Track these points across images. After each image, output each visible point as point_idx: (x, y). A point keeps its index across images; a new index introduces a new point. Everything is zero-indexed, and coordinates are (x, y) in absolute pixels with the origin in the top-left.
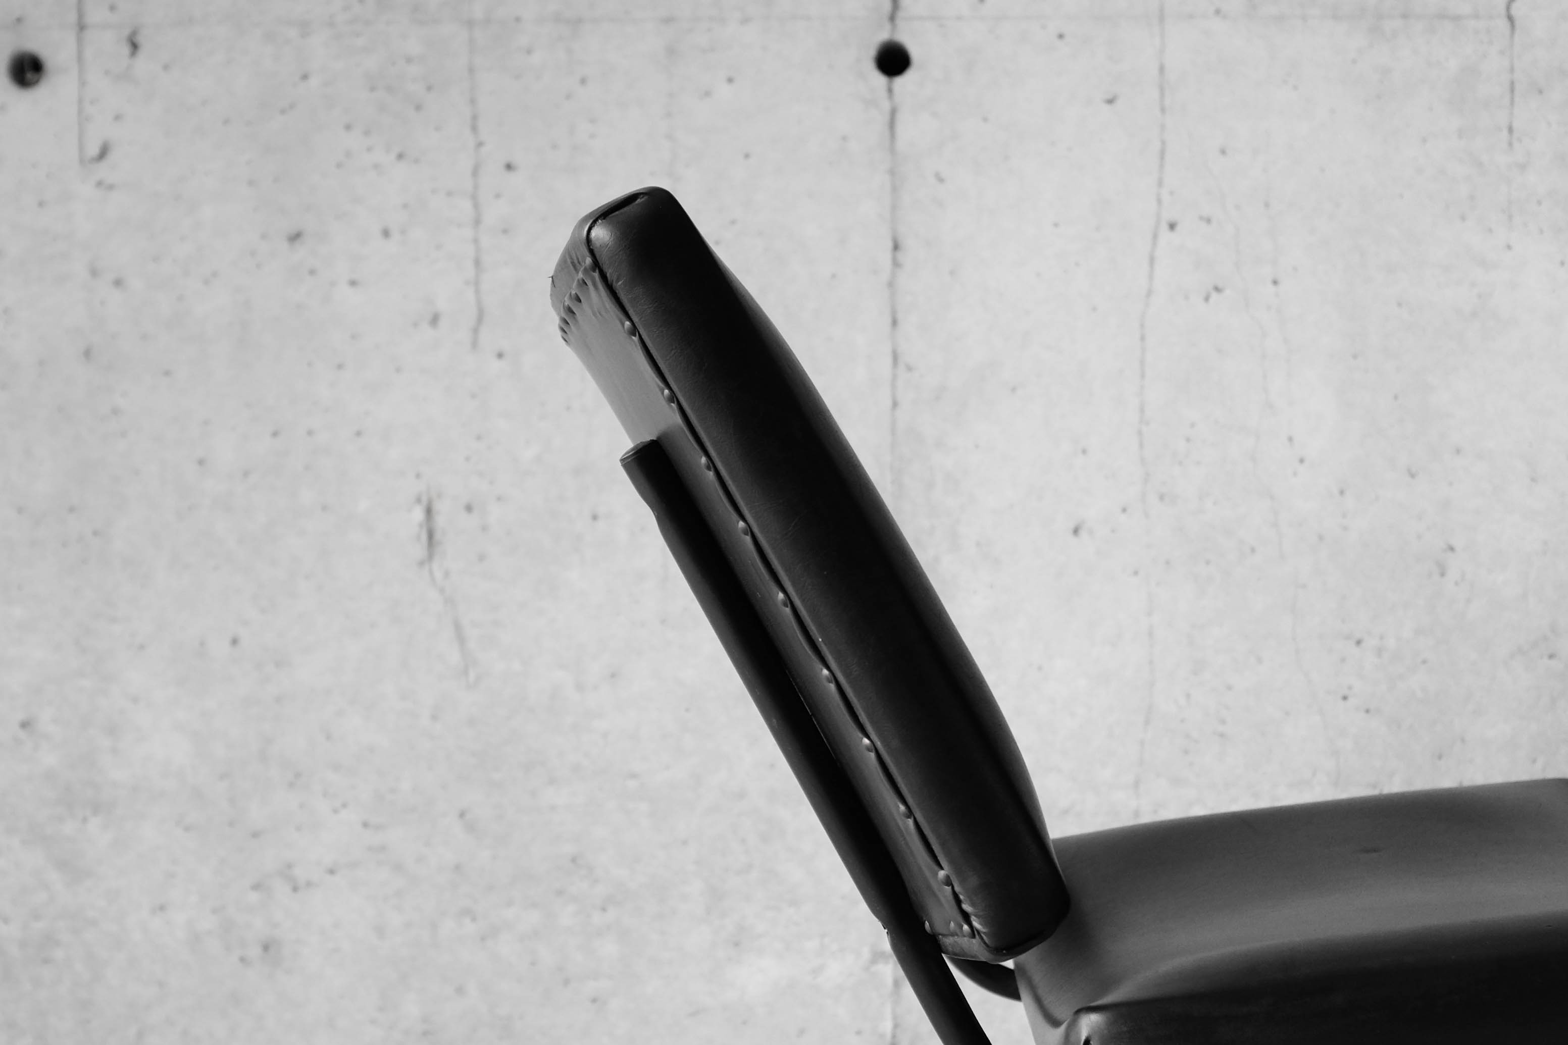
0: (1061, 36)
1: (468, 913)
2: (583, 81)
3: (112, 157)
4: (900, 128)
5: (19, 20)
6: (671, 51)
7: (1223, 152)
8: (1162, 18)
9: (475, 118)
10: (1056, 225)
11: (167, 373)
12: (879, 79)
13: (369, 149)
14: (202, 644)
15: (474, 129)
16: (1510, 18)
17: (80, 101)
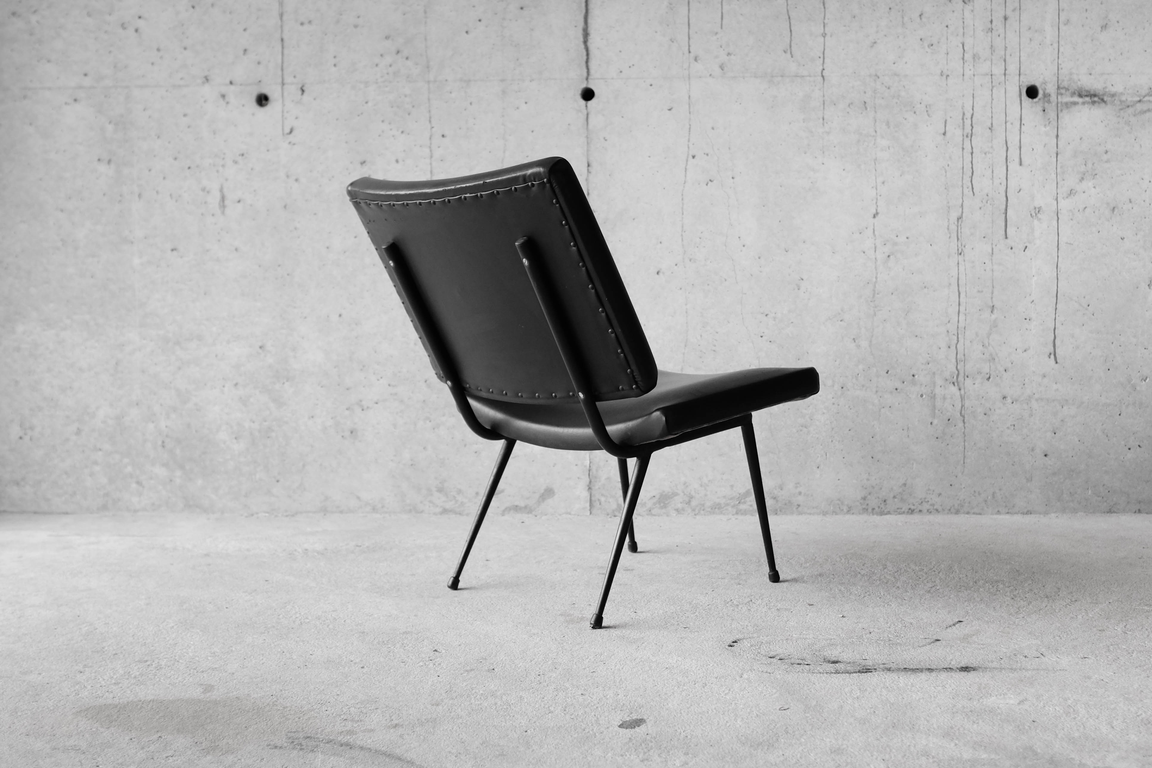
0: (651, 85)
1: (428, 419)
2: (471, 104)
3: (293, 133)
4: (590, 120)
5: (260, 81)
6: (504, 92)
7: (713, 128)
8: (689, 78)
9: (430, 118)
10: (649, 157)
11: (315, 214)
12: (583, 102)
13: (391, 130)
14: (328, 316)
15: (430, 121)
16: (823, 76)
17: (283, 112)
